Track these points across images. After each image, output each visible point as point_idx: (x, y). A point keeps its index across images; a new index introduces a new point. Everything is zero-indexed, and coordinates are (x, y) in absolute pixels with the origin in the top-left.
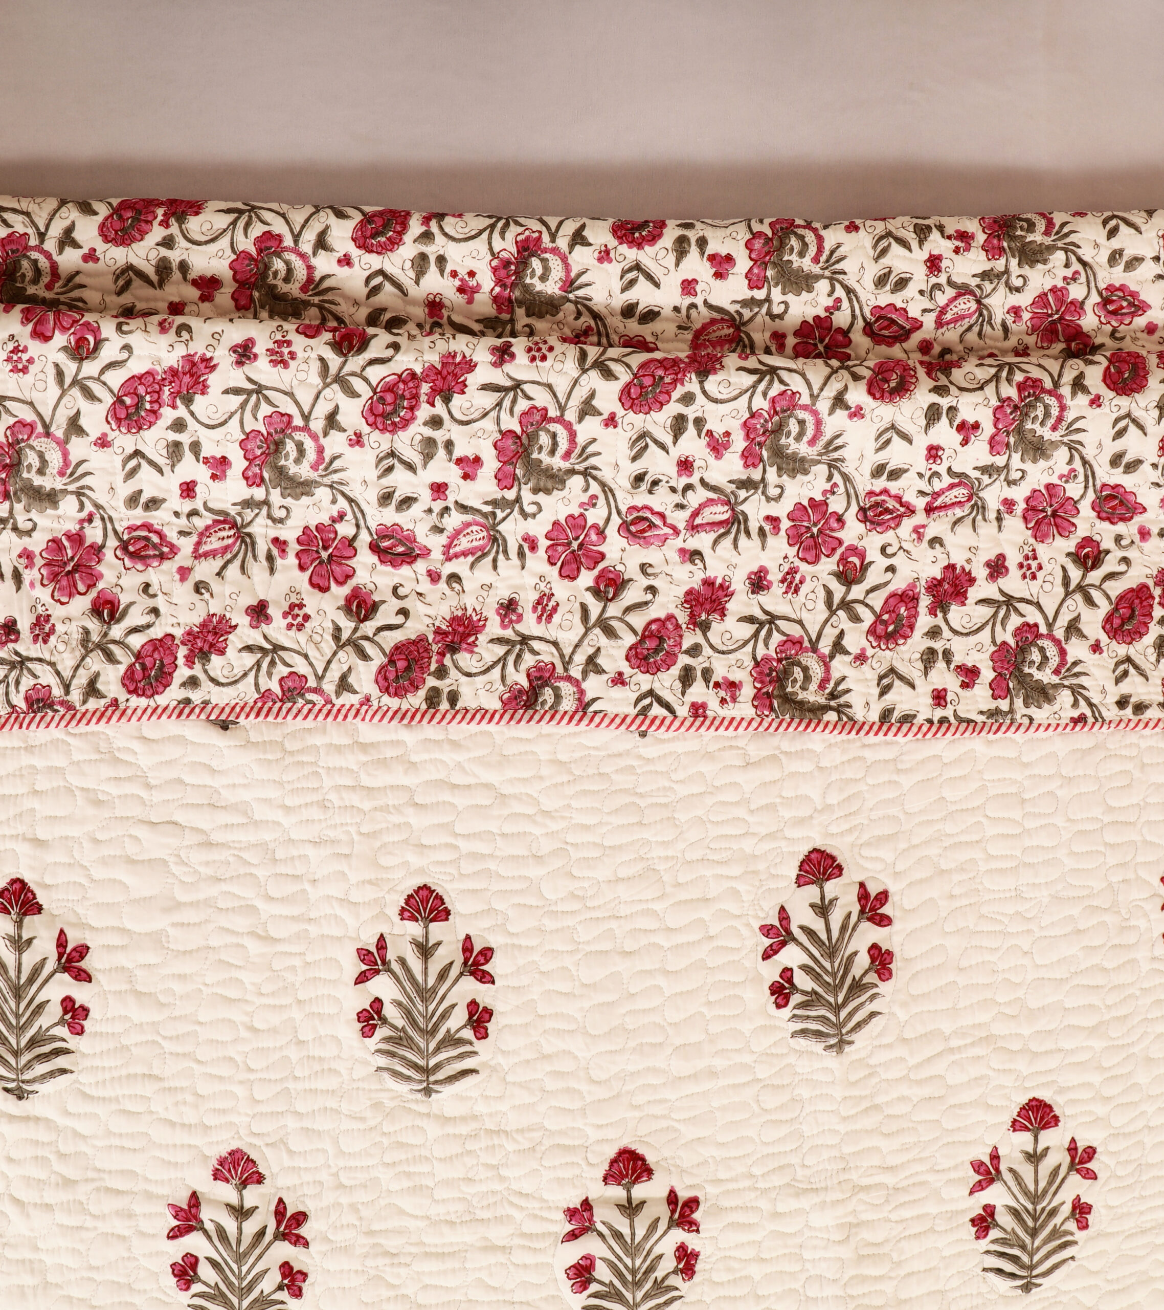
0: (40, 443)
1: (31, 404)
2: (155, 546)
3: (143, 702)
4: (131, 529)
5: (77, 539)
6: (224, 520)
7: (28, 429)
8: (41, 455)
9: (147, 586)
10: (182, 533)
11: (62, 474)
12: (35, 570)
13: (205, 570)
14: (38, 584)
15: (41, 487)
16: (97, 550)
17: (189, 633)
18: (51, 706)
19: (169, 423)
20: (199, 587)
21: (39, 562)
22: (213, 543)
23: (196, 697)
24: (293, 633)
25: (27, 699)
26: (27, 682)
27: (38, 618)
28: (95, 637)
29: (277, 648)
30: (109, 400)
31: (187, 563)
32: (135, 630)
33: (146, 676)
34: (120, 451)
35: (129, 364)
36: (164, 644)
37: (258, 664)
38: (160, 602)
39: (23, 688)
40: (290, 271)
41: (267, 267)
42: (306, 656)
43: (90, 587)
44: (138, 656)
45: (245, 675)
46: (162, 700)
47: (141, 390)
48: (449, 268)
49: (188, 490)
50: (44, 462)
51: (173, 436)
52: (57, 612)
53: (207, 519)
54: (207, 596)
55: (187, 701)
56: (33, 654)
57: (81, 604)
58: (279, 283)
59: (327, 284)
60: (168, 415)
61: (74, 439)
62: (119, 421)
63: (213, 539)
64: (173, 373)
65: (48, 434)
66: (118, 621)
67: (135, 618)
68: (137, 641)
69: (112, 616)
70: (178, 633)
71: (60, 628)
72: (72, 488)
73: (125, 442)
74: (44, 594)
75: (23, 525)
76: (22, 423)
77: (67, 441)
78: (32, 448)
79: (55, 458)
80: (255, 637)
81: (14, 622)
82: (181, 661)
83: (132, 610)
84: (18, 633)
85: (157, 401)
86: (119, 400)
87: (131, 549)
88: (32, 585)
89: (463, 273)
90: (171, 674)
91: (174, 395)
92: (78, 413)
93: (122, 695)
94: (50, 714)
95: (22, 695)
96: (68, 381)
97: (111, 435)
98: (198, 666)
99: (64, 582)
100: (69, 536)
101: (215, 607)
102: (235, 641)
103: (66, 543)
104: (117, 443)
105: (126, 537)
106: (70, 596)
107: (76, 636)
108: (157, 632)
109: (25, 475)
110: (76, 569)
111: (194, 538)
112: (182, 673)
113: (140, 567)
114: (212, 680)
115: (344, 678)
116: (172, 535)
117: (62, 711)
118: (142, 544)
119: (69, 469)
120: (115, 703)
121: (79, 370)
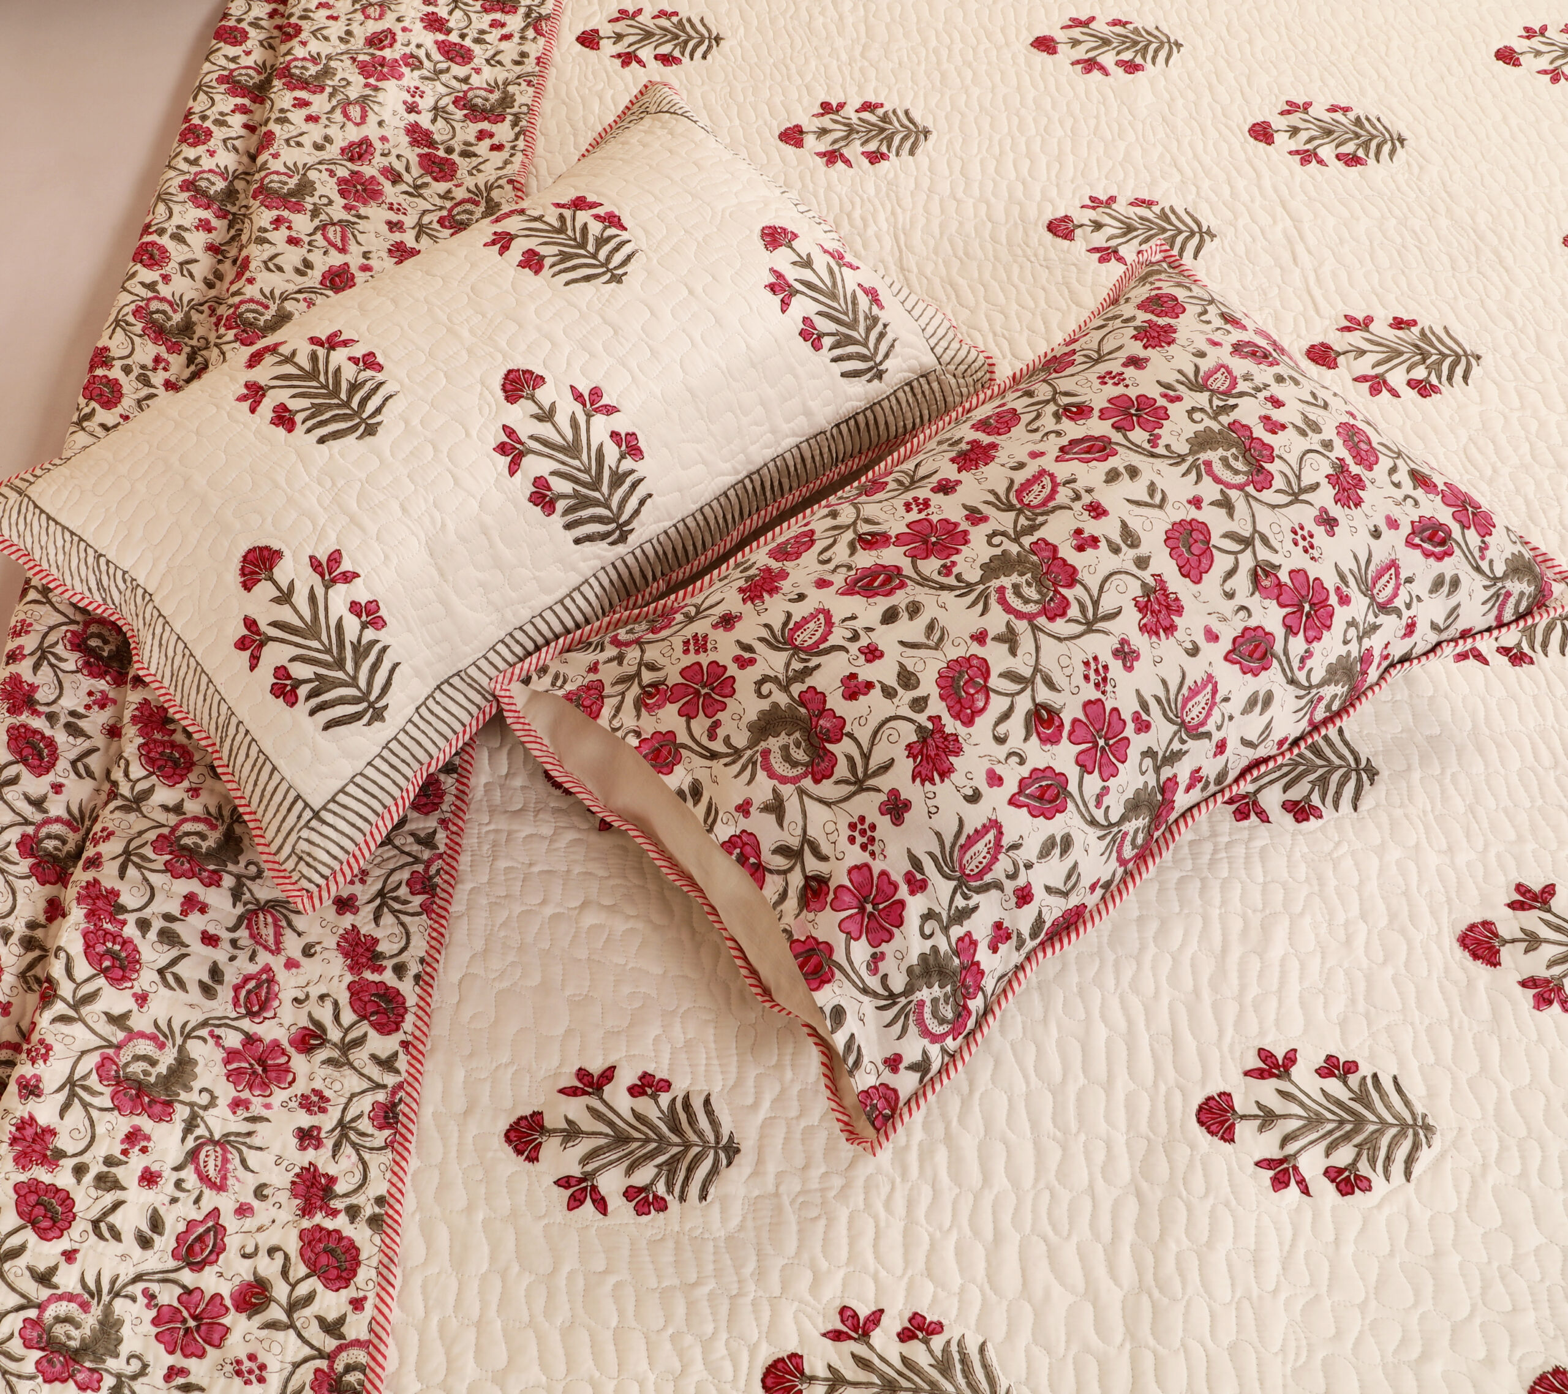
0: (125, 1056)
1: (83, 1053)
2: (259, 986)
3: (410, 1018)
4: (236, 1003)
5: (231, 1055)
6: (247, 919)
7: (107, 1063)
8: (137, 1058)
9: (296, 1000)
10: (252, 958)
11: (162, 1046)
12: (254, 1100)
13: (292, 946)
14: (268, 1100)
15: (169, 1068)
16: (250, 1040)
17: (351, 968)
18: (394, 1105)
19: (138, 933)
20: (308, 951)
21: (246, 1095)
22: (268, 933)
23: (414, 968)
24: (369, 880)
25: (381, 1128)
26: (365, 1125)
27: (301, 1106)
28: (336, 1054)
29: (381, 893)
30: (101, 981)
31: (282, 959)
32: (337, 1018)
33: (385, 1012)
34: (154, 988)
35: (72, 953)
36: (356, 991)
37: (394, 912)
38: (315, 991)
39: (370, 1130)
40: (57, 837)
41: (50, 854)
42: (393, 871)
43: (284, 1052)
44: (363, 1017)
45: (403, 924)
46: (411, 1000)
47: (100, 949)
48: (82, 710)
49: (210, 940)
50: (145, 1058)
51: (152, 935)
52: (301, 1087)
53: (243, 933)
54: (318, 948)
55: (417, 978)
56: (338, 1115)
57: (299, 1063)
58: (66, 848)
59: (75, 810)
60: (130, 931)
61: (130, 1023)
62: (124, 978)
63: (263, 932)
64: (90, 915)
65: (119, 1047)
66: (324, 1030)
67: (325, 1015)
68: (348, 1016)
69: (317, 1037)
70: (349, 978)
71: (318, 1085)
72: (179, 1040)
73: (146, 979)
74: (279, 1096)
75: (205, 1099)
76: (100, 1067)
77: (129, 1030)
78: (127, 1064)
79: (144, 1047)
80: (367, 912)
81: (300, 1130)
82: (375, 977)
83: (317, 1016)
84: (313, 1127)
85: (114, 938)
86: (104, 971)
87: (256, 1008)
88: (268, 1106)
89: (88, 700)
90: (387, 988)
91: (113, 919)
92: (106, 1014)
93: (400, 1036)
94: (402, 1106)
95: (376, 1133)
96: (72, 1013)
97: (137, 989)
98: (385, 963)
99: (273, 1075)
100: (227, 1062)
101: (331, 942)
102: (367, 928)
103: (234, 1066)
104: (146, 987)
105: (243, 1011)
106: (288, 1071)
107: (329, 1070)
108: (344, 998)
109: (152, 1079)
110: (261, 1062)
111: (260, 949)
112: (388, 977)
113: (276, 1003)
114: (402, 951)
115: (419, 841)
116: (253, 969)
117: (402, 1094)
118: (253, 997)
119: (159, 1037)
120: (405, 1044)
121: (64, 1000)
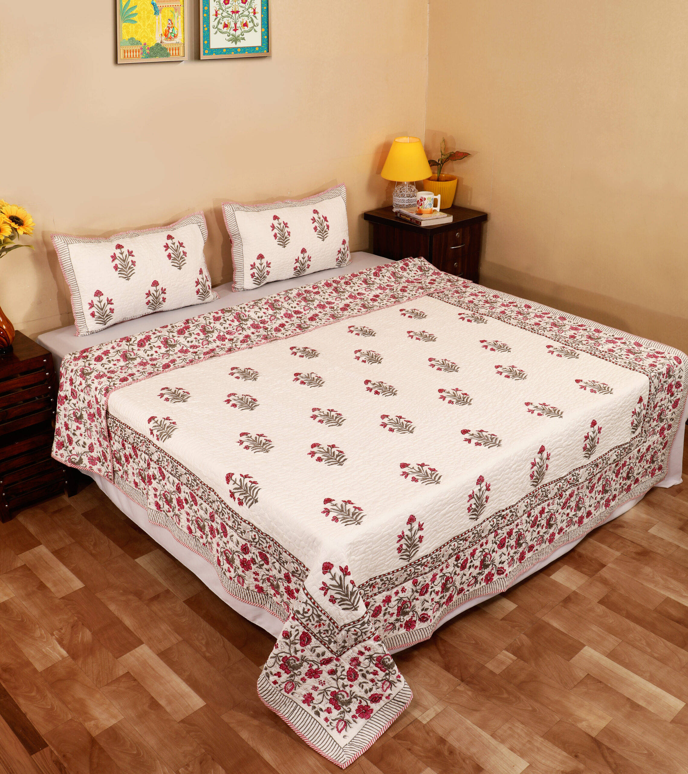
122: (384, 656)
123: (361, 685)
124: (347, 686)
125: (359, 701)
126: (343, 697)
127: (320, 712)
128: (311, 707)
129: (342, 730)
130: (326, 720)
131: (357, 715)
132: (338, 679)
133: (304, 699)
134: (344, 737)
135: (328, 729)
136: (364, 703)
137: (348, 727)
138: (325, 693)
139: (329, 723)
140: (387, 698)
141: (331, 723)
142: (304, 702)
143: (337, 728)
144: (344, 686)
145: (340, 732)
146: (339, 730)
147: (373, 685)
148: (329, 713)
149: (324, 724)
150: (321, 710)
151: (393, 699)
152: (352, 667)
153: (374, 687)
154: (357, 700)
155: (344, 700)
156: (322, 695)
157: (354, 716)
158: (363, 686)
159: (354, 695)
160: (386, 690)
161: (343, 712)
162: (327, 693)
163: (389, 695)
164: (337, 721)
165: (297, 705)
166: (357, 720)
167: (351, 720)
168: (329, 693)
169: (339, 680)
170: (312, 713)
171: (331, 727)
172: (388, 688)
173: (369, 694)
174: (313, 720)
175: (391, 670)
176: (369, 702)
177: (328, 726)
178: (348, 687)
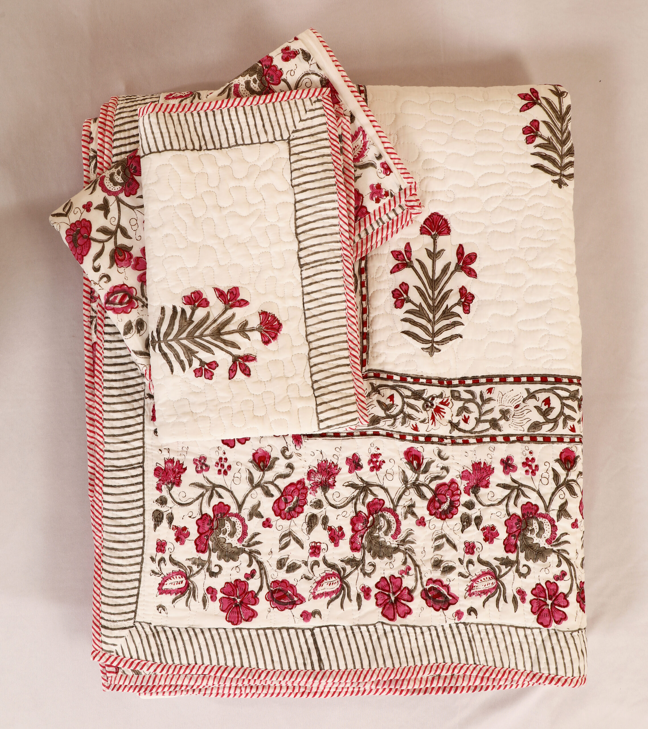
122: (388, 510)
123: (286, 539)
124: (260, 516)
125: (249, 571)
126: (232, 535)
127: (165, 521)
128: (157, 495)
129: (168, 592)
130: (161, 546)
131: (220, 595)
132: (258, 485)
133: (163, 466)
134: (161, 607)
135: (149, 566)
136: (253, 585)
137: (184, 598)
138: (208, 494)
139: (160, 555)
140: (306, 616)
141: (162, 560)
142: (157, 471)
143: (165, 579)
144: (255, 513)
145: (161, 591)
146: (164, 587)
147: (306, 563)
148: (177, 540)
149: (151, 549)
150: (171, 519)
151: (312, 630)
152: (307, 483)
153: (304, 570)
154: (250, 565)
155: (229, 540)
156: (200, 491)
157: (211, 591)
158: (287, 545)
159: (253, 548)
160: (321, 595)
161: (201, 564)
162: (211, 497)
163: (316, 613)
164: (176, 569)
165: (141, 465)
166: (210, 603)
167: (201, 592)
168: (216, 501)
169: (259, 490)
170: (151, 506)
171: (155, 567)
172: (327, 594)
173: (282, 575)
174: (140, 519)
175: (369, 558)
176: (265, 590)
177: (153, 559)
178: (260, 521)
